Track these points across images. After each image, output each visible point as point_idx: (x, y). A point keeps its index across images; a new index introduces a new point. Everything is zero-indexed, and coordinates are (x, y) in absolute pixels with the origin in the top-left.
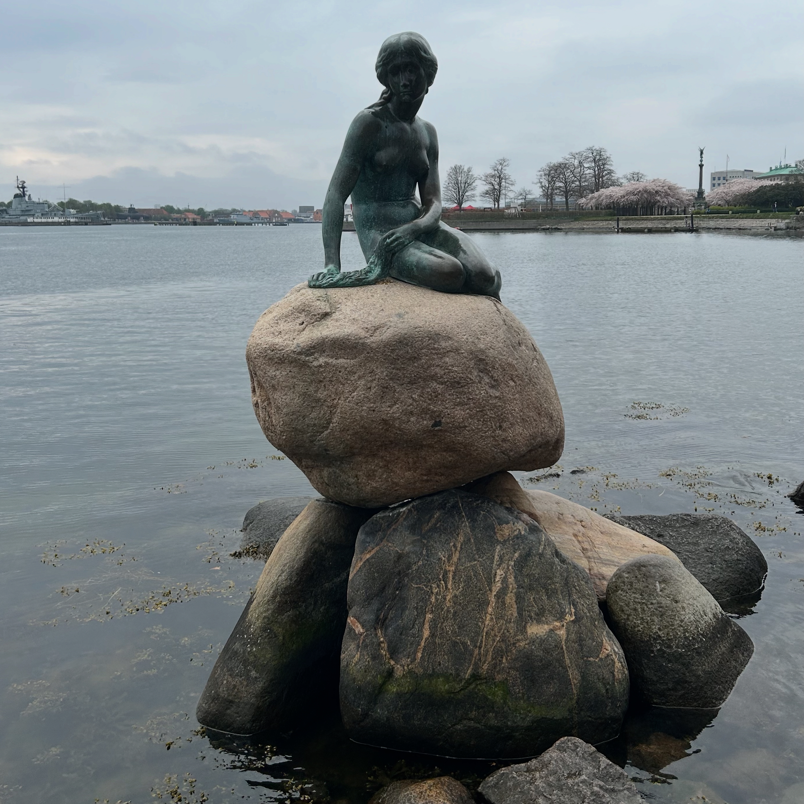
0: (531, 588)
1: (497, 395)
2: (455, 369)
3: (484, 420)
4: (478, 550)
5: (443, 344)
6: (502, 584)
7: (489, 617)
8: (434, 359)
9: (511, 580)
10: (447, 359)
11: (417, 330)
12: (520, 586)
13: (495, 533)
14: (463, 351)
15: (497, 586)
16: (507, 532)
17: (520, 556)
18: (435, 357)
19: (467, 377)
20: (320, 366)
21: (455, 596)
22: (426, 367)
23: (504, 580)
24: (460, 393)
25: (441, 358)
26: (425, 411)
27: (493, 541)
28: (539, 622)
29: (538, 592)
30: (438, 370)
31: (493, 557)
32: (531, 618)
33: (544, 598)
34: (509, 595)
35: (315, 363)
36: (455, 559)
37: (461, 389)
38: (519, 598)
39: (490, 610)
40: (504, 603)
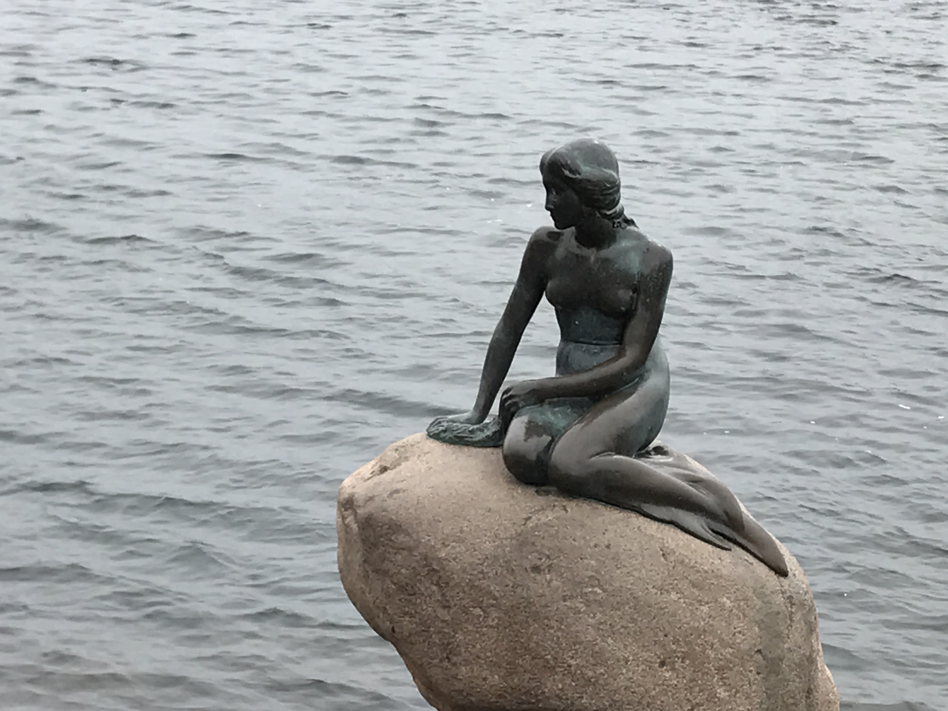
2: (403, 571)
5: (401, 538)
8: (389, 553)
10: (399, 557)
11: (383, 513)
14: (417, 554)
18: (391, 550)
19: (416, 586)
22: (382, 557)
24: (410, 601)
25: (396, 554)
26: (385, 609)
30: (391, 566)
37: (410, 597)
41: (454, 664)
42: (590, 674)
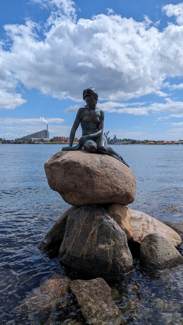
0: (102, 234)
1: (91, 180)
2: (79, 172)
3: (87, 186)
4: (89, 221)
5: (77, 165)
6: (94, 232)
7: (88, 239)
9: (97, 231)
10: (78, 169)
12: (99, 233)
13: (95, 218)
15: (92, 232)
16: (98, 218)
17: (101, 225)
18: (75, 168)
19: (83, 174)
20: (53, 169)
21: (81, 232)
22: (72, 170)
23: (95, 231)
24: (81, 178)
26: (73, 182)
27: (93, 220)
28: (103, 244)
29: (104, 236)
30: (75, 172)
31: (93, 224)
32: (101, 242)
33: (106, 238)
34: (95, 235)
35: (52, 168)
36: (83, 223)
38: (98, 236)
39: (89, 238)
40: (93, 237)
41: (94, 190)
42: (118, 187)
